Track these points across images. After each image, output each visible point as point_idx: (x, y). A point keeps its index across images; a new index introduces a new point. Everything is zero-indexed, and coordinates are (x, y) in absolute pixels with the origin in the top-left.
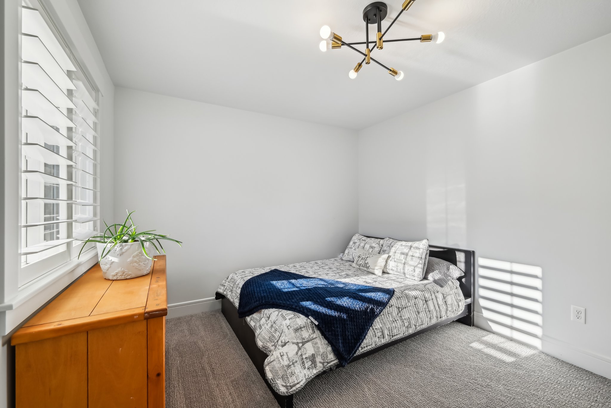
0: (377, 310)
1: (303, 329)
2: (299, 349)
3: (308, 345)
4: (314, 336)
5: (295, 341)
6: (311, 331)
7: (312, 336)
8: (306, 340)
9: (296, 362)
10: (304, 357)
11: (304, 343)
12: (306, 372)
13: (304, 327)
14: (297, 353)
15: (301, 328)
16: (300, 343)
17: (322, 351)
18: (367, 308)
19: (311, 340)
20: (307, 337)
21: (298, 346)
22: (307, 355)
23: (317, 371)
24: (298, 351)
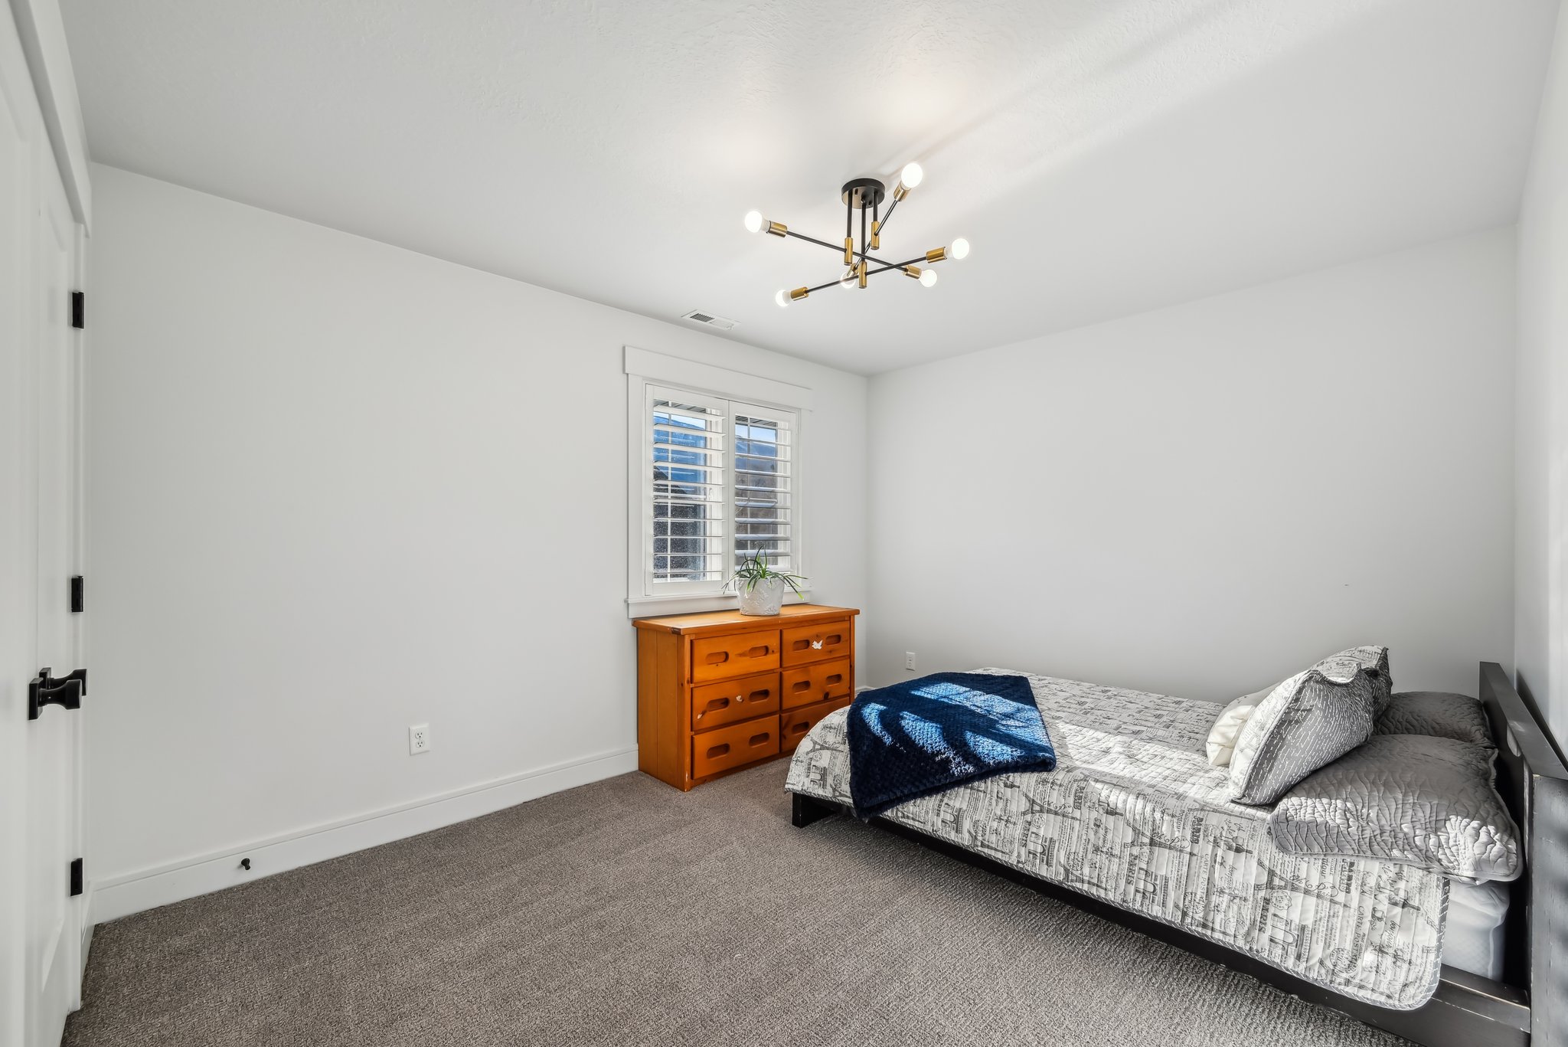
0: (956, 768)
1: (832, 730)
2: (814, 750)
3: (826, 754)
4: (841, 748)
5: (815, 739)
6: (840, 739)
7: (838, 745)
8: (827, 746)
9: (802, 762)
10: (813, 763)
11: (823, 748)
12: (807, 781)
13: (835, 728)
14: (808, 753)
15: (831, 728)
16: (819, 744)
17: (837, 771)
18: (939, 753)
19: (833, 750)
20: (831, 743)
21: (814, 747)
22: (817, 764)
23: (824, 794)
24: (811, 751)
